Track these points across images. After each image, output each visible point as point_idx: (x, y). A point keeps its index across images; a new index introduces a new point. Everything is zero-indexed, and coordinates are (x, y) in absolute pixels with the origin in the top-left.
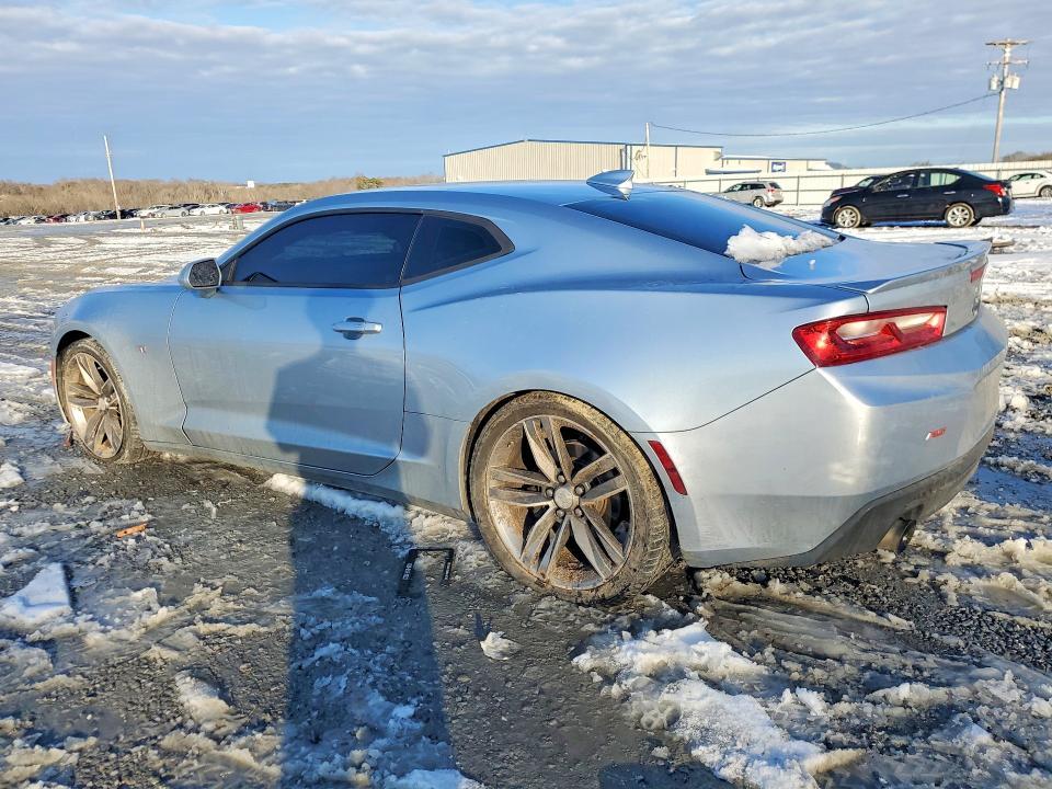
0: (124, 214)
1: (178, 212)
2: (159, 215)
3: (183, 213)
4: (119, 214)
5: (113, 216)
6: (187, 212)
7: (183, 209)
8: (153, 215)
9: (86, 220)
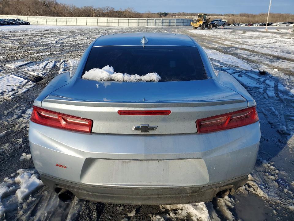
0: (269, 24)
1: (285, 25)
2: (279, 25)
3: (287, 25)
4: (267, 24)
5: (265, 25)
6: (288, 25)
7: (287, 24)
8: (277, 25)
9: (257, 25)
